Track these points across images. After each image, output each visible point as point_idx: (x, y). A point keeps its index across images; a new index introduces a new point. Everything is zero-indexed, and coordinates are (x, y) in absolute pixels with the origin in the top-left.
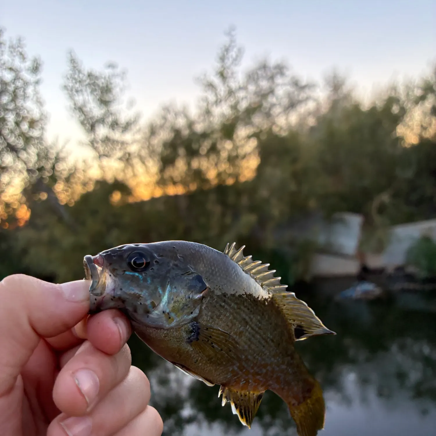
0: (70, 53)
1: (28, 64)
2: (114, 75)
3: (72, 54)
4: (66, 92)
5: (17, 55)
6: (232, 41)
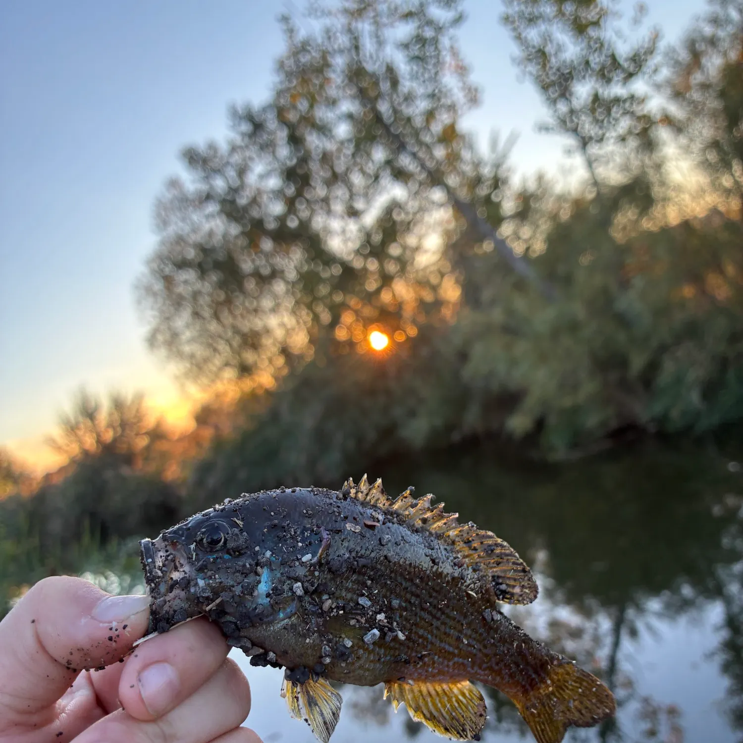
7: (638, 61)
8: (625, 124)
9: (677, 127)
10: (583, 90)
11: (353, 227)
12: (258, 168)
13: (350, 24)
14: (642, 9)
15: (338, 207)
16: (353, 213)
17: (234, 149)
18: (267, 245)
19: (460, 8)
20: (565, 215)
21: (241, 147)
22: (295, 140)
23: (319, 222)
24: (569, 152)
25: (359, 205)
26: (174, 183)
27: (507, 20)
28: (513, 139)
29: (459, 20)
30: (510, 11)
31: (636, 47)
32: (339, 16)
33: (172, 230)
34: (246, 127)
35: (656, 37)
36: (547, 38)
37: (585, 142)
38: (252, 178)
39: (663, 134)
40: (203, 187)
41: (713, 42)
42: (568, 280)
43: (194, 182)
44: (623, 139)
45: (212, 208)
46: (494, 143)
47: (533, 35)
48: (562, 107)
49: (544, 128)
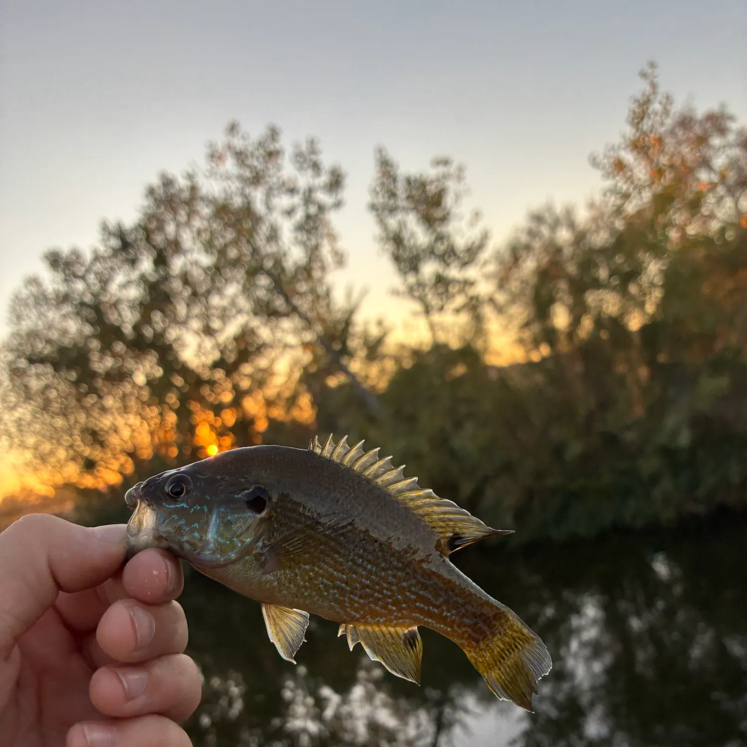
0: (380, 151)
1: (324, 179)
2: (446, 177)
3: (384, 154)
4: (374, 213)
5: (309, 167)
6: (654, 86)
7: (472, 254)
8: (460, 300)
9: (500, 310)
10: (429, 269)
11: (208, 343)
12: (120, 278)
13: (243, 189)
14: (477, 215)
15: (196, 324)
16: (208, 331)
17: (97, 258)
18: (119, 347)
19: (339, 197)
20: (408, 364)
21: (104, 258)
22: (161, 261)
23: (173, 333)
24: (415, 314)
25: (216, 324)
26: (34, 281)
27: (373, 207)
28: (364, 293)
29: (338, 205)
30: (376, 201)
31: (470, 243)
32: (234, 180)
33: (26, 325)
34: (115, 242)
35: (485, 237)
36: (402, 225)
37: (427, 310)
38: (113, 287)
39: (488, 311)
40: (62, 288)
41: (528, 248)
42: (412, 419)
43: (53, 281)
44: (458, 311)
45: (67, 309)
46: (349, 295)
47: (393, 222)
48: (412, 279)
49: (395, 293)
